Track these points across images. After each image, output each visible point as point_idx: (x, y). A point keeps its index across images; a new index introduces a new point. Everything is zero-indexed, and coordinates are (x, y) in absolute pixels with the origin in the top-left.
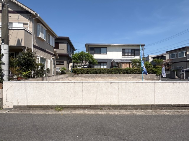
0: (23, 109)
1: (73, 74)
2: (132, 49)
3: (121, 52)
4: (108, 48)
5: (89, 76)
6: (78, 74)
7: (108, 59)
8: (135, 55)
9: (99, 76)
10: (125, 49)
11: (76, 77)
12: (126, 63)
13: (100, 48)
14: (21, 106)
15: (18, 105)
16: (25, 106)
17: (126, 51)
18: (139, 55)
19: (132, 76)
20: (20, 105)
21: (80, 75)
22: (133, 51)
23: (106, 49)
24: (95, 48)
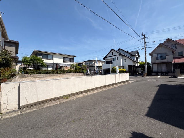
0: (33, 106)
1: (25, 75)
2: (69, 58)
3: (63, 60)
4: (54, 56)
5: (41, 76)
6: (31, 74)
7: (54, 63)
8: (71, 62)
9: (50, 76)
10: (65, 58)
11: (28, 77)
12: (67, 66)
13: (47, 55)
14: (31, 104)
15: (27, 104)
16: (35, 103)
17: (66, 59)
18: (73, 62)
19: (72, 74)
20: (29, 103)
21: (32, 75)
22: (70, 59)
23: (52, 56)
24: (43, 54)
